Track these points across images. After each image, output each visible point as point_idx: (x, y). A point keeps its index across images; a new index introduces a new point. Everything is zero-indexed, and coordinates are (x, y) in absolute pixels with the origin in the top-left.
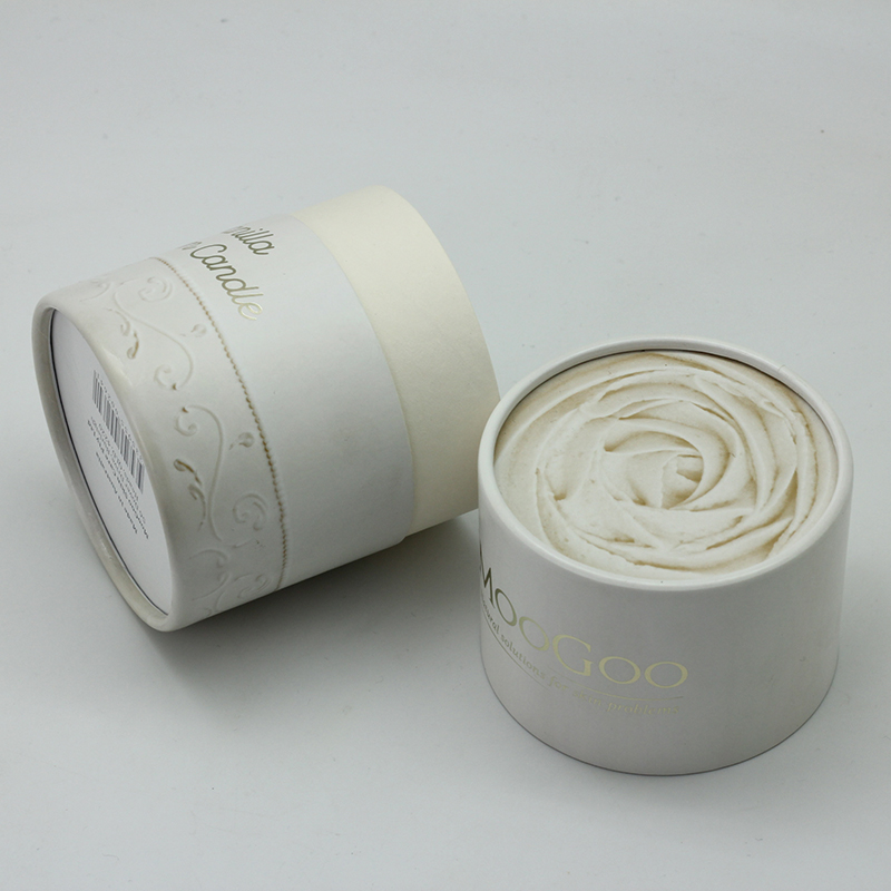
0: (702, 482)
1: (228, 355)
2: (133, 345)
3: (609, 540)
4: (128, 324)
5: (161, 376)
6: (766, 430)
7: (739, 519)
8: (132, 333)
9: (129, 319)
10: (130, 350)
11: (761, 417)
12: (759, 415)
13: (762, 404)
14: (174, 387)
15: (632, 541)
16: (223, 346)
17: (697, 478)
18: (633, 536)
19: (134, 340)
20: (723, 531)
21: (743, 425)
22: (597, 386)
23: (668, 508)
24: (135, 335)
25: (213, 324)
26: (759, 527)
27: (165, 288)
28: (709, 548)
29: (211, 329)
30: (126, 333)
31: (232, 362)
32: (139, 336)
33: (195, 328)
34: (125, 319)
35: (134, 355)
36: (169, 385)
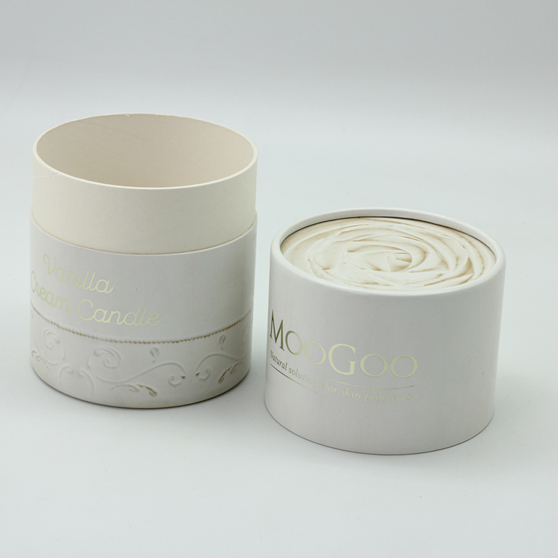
0: (412, 262)
1: (177, 342)
2: (148, 391)
3: (362, 283)
4: (130, 386)
5: (174, 383)
6: (445, 244)
7: (441, 275)
8: (138, 387)
9: (127, 384)
10: (150, 393)
11: (440, 240)
12: (439, 239)
13: (439, 235)
14: (184, 377)
15: (377, 284)
16: (171, 343)
17: (410, 261)
18: (377, 282)
19: (145, 389)
20: (432, 279)
21: (430, 242)
22: (336, 230)
23: (395, 271)
24: (141, 386)
25: (154, 343)
26: (453, 278)
27: (111, 353)
28: (426, 285)
29: (157, 346)
30: (137, 391)
31: (182, 341)
32: (142, 384)
33: (152, 354)
34: (125, 386)
35: (155, 393)
36: (181, 380)
